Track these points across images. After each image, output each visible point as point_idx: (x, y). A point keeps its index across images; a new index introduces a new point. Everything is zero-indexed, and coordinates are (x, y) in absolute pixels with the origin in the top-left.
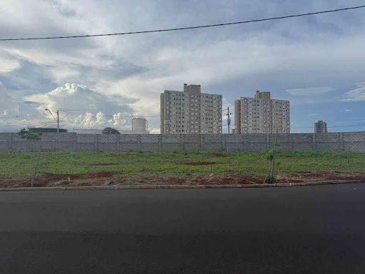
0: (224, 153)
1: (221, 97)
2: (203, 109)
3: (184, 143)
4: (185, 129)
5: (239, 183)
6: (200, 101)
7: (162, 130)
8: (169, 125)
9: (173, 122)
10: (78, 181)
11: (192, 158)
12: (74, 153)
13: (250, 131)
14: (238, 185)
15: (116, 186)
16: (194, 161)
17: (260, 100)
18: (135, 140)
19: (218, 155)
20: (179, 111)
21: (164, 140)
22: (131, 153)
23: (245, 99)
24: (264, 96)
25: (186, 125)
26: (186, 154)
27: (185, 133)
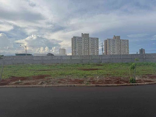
0: (101, 64)
1: (98, 39)
2: (90, 44)
3: (82, 60)
4: (82, 53)
5: (115, 83)
6: (89, 40)
7: (72, 54)
8: (76, 52)
9: (77, 50)
10: (25, 82)
11: (86, 67)
12: (32, 65)
13: (111, 53)
14: (115, 85)
15: (44, 85)
16: (87, 68)
17: (116, 40)
18: (59, 58)
19: (99, 65)
20: (79, 45)
21: (73, 58)
22: (58, 64)
23: (109, 39)
24: (117, 38)
25: (83, 51)
26: (83, 65)
27: (82, 55)
